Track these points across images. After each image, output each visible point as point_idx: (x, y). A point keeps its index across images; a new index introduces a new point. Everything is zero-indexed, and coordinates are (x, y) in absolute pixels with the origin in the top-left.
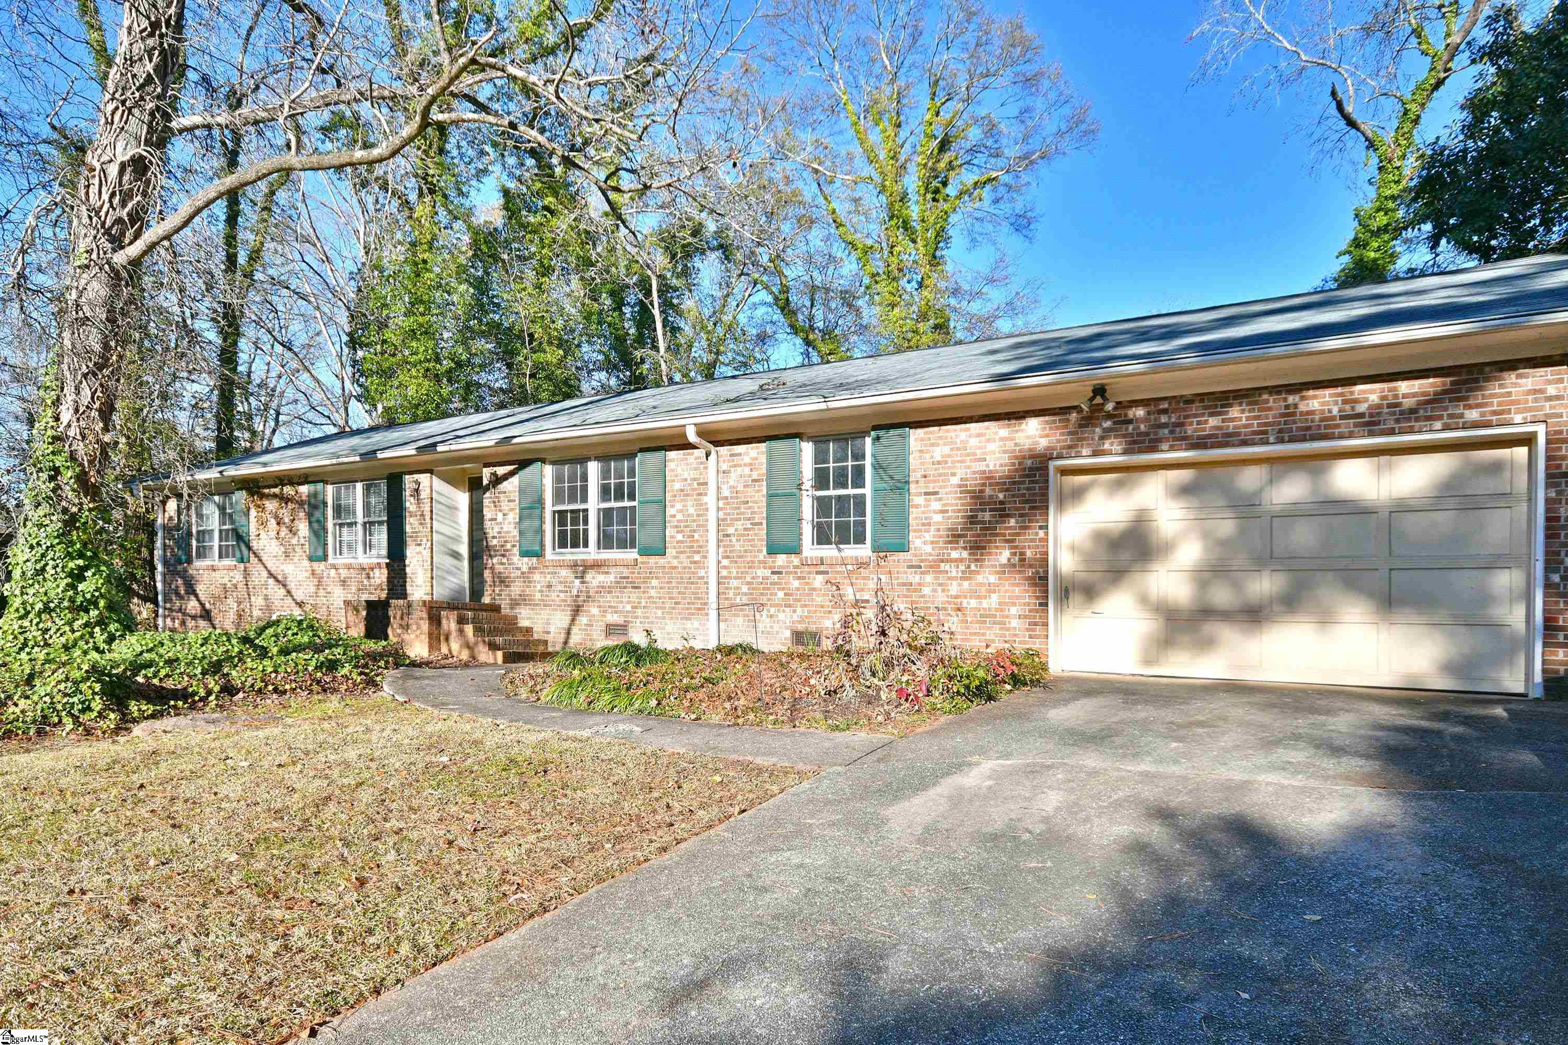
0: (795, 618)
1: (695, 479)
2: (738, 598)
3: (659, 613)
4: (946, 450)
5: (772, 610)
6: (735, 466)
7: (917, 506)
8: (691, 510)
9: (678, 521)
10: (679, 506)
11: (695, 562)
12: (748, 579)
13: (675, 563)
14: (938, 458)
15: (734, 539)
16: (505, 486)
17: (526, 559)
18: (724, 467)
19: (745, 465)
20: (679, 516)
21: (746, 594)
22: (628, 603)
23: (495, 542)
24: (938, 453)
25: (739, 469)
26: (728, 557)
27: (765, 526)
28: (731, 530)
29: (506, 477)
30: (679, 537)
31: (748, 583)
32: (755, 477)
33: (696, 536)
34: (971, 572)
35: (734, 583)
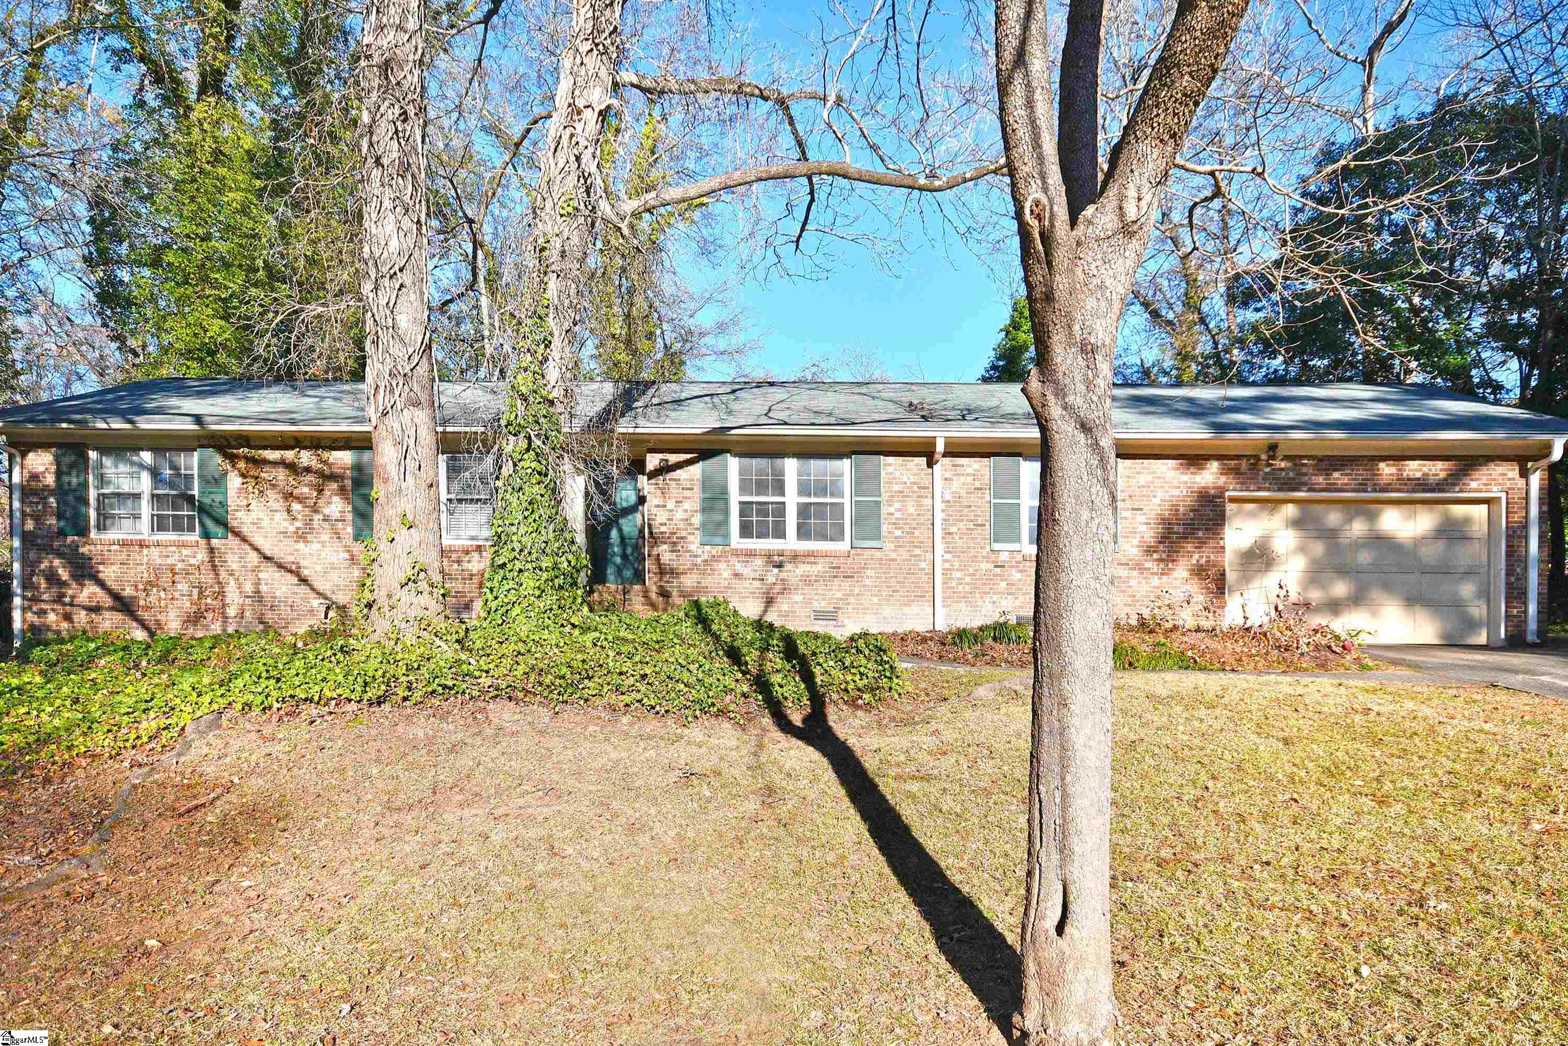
0: (1017, 603)
1: (915, 483)
2: (961, 587)
3: (875, 600)
4: (1149, 478)
5: (995, 598)
6: (957, 475)
7: (1126, 518)
8: (911, 510)
9: (897, 519)
10: (897, 505)
11: (915, 556)
12: (971, 571)
13: (893, 555)
14: (1142, 483)
15: (957, 537)
16: (679, 473)
17: (708, 548)
18: (947, 475)
19: (968, 475)
20: (898, 515)
21: (968, 584)
22: (839, 590)
23: (663, 529)
24: (1143, 479)
25: (962, 479)
26: (950, 552)
27: (987, 527)
28: (954, 529)
29: (679, 466)
30: (898, 533)
31: (971, 575)
32: (977, 485)
33: (917, 533)
34: (1169, 569)
35: (958, 575)
